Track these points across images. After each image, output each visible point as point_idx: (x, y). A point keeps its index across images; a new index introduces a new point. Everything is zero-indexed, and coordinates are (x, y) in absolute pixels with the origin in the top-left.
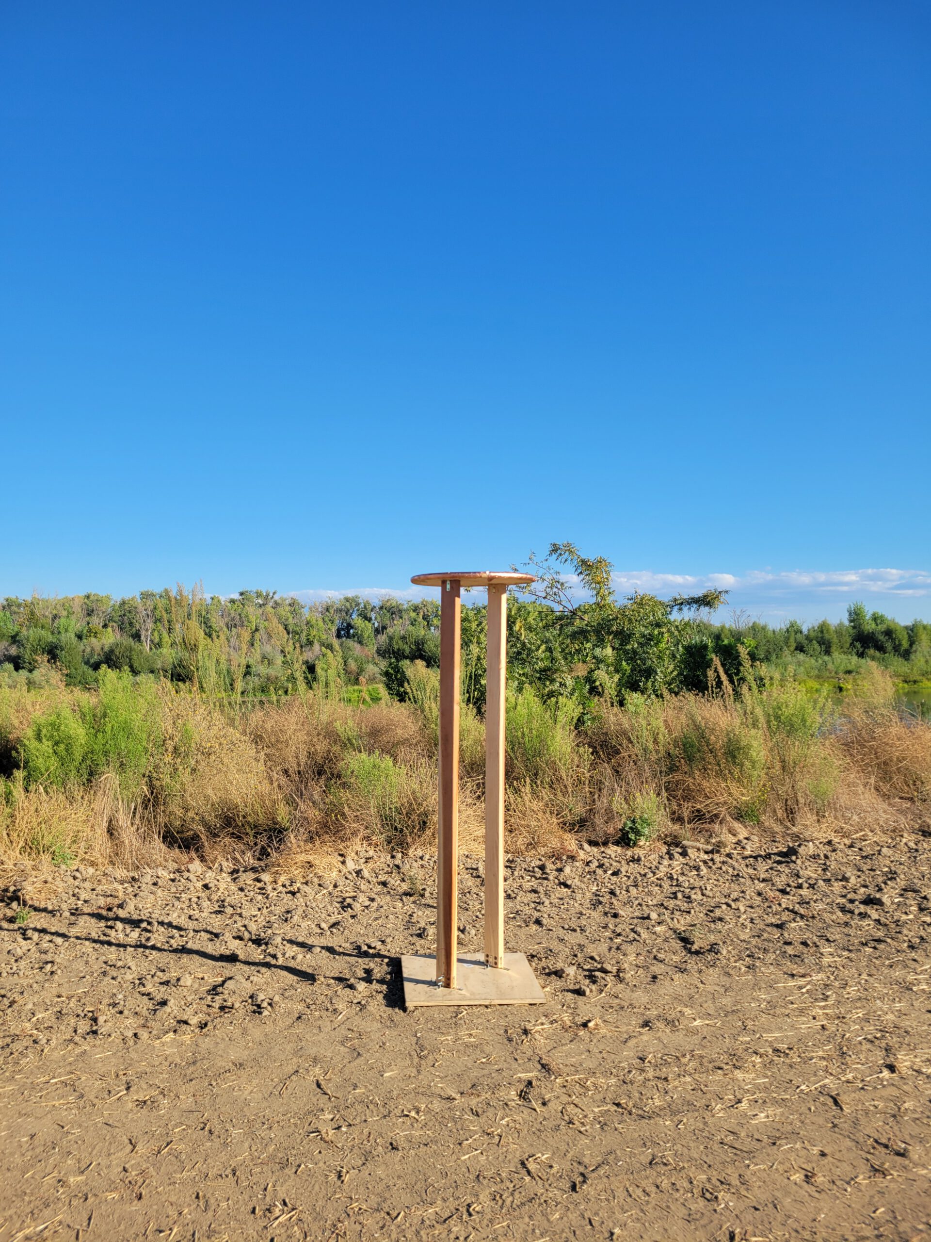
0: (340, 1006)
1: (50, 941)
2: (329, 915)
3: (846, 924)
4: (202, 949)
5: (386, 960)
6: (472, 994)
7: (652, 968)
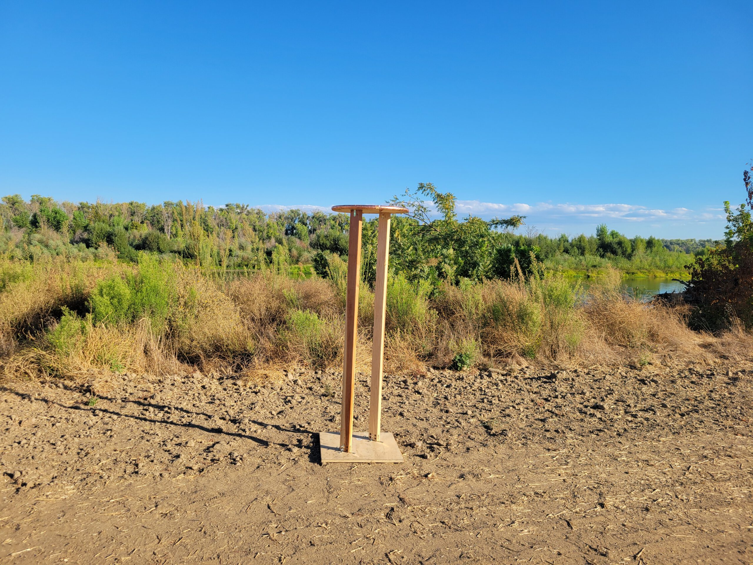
0: (283, 461)
1: (110, 417)
2: (277, 407)
3: (582, 420)
4: (201, 425)
5: (311, 435)
6: (361, 456)
7: (467, 443)
